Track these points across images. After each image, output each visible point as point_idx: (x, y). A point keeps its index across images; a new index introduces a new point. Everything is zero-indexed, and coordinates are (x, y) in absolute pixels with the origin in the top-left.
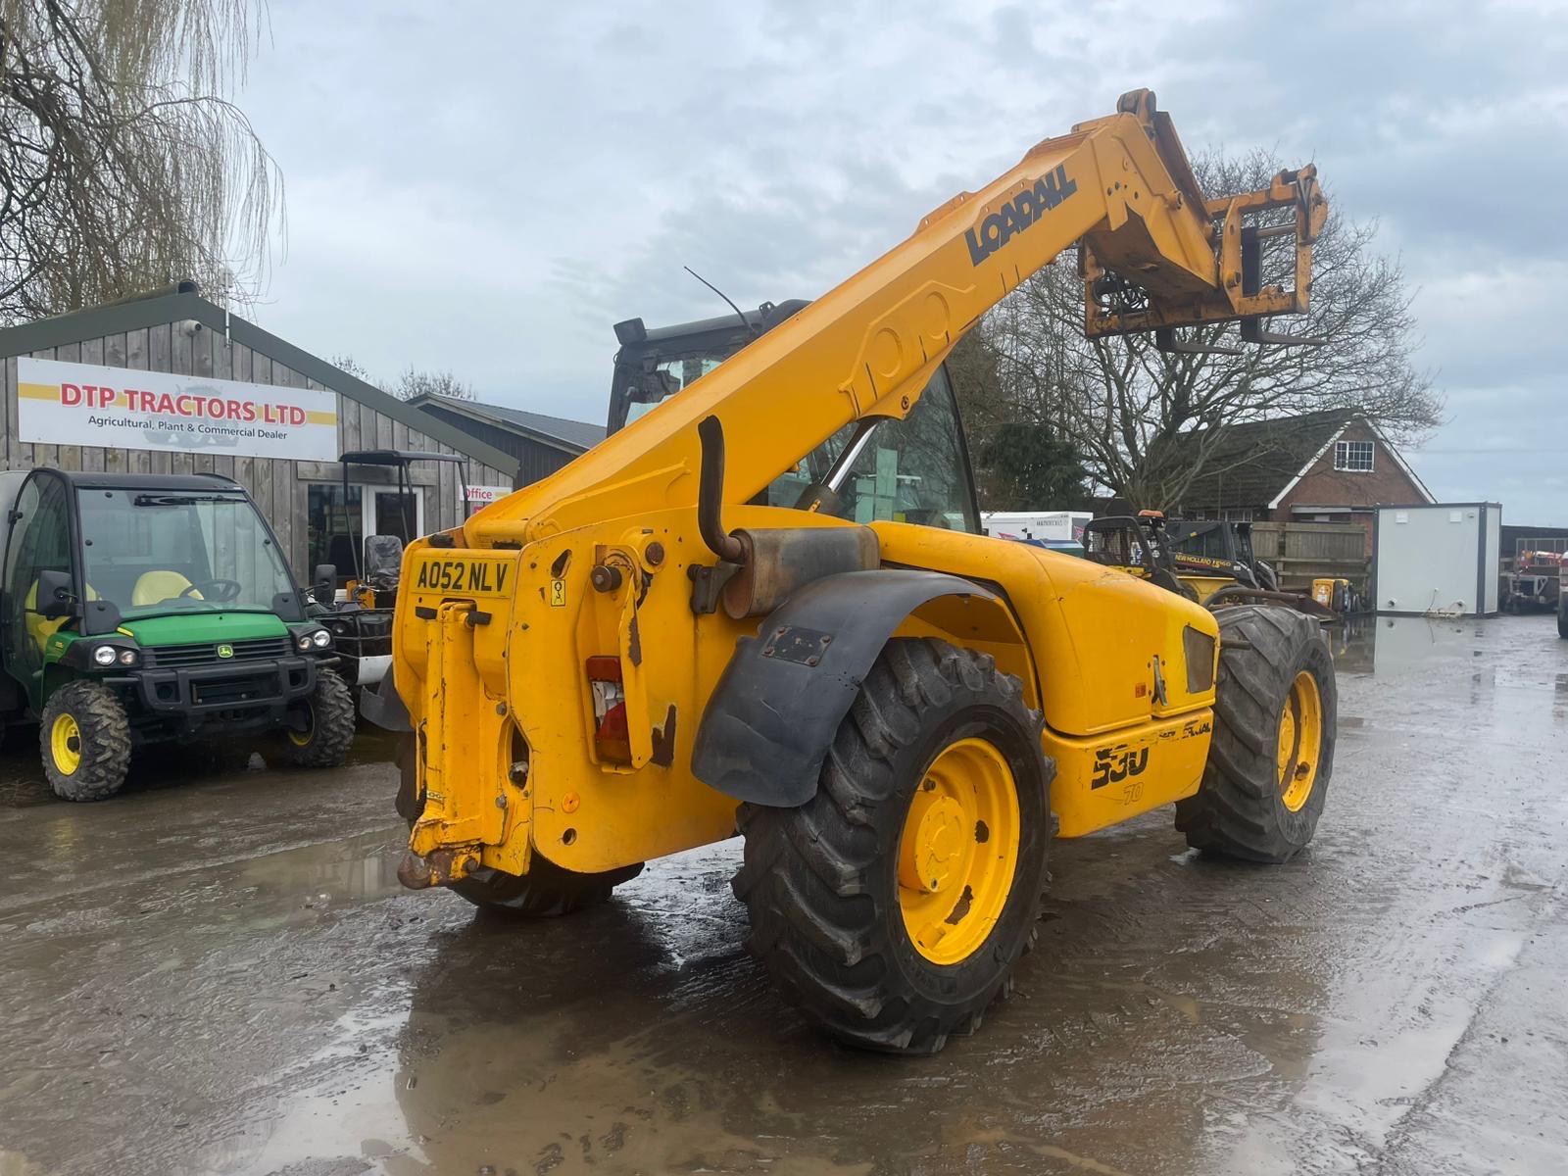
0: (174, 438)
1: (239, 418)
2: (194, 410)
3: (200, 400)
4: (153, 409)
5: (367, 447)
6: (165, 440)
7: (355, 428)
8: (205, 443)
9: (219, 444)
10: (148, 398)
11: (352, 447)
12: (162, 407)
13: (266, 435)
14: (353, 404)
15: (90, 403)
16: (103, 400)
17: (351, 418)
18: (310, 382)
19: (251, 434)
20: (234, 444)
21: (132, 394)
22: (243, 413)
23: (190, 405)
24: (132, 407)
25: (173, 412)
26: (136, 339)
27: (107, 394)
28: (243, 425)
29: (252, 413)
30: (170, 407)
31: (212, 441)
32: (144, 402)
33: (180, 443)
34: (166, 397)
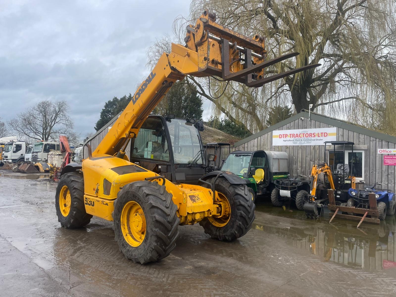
0: (298, 143)
1: (312, 137)
2: (302, 136)
3: (303, 134)
4: (294, 137)
5: (346, 140)
6: (296, 143)
7: (342, 136)
8: (304, 143)
9: (307, 143)
10: (294, 135)
11: (341, 140)
12: (296, 136)
13: (318, 140)
14: (342, 129)
15: (284, 138)
16: (286, 136)
17: (341, 133)
18: (330, 126)
19: (314, 140)
20: (310, 143)
21: (291, 134)
22: (313, 135)
23: (302, 135)
24: (291, 137)
25: (298, 137)
26: (292, 124)
27: (286, 135)
28: (313, 138)
29: (315, 135)
30: (298, 136)
31: (306, 142)
32: (293, 136)
33: (299, 144)
34: (297, 134)
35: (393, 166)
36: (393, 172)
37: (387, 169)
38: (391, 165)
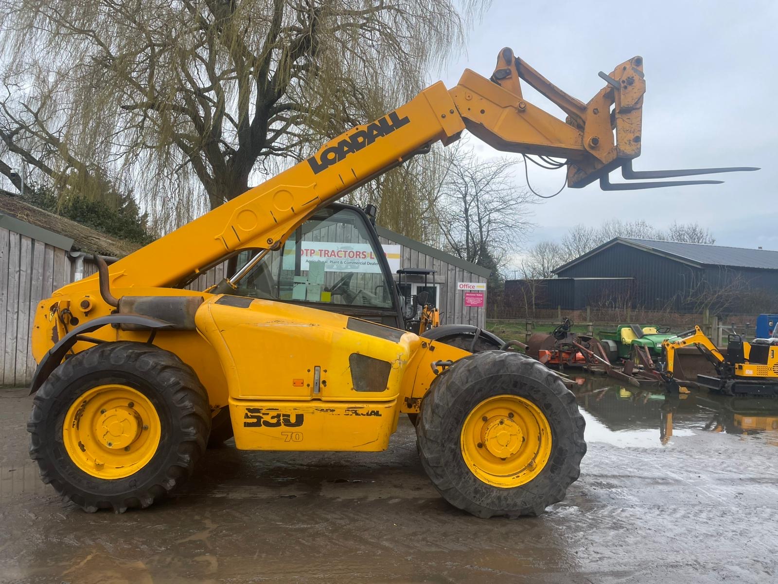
0: (335, 267)
1: (360, 257)
2: (343, 256)
3: (345, 252)
4: (328, 255)
5: (414, 267)
6: (332, 267)
7: (409, 259)
8: (346, 268)
9: (352, 268)
10: (327, 252)
11: (407, 266)
12: (331, 255)
13: (370, 264)
14: (408, 249)
15: (307, 255)
16: (311, 253)
17: (407, 255)
18: (390, 242)
19: (364, 264)
20: (357, 268)
21: (321, 251)
22: (362, 256)
23: (342, 254)
24: (321, 256)
25: (335, 256)
26: (324, 231)
27: (313, 252)
28: (361, 260)
29: (365, 255)
30: (334, 255)
31: (349, 267)
32: (325, 254)
33: (337, 269)
34: (333, 251)
35: (476, 308)
36: (476, 315)
37: (468, 312)
38: (474, 306)
